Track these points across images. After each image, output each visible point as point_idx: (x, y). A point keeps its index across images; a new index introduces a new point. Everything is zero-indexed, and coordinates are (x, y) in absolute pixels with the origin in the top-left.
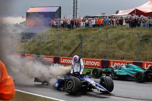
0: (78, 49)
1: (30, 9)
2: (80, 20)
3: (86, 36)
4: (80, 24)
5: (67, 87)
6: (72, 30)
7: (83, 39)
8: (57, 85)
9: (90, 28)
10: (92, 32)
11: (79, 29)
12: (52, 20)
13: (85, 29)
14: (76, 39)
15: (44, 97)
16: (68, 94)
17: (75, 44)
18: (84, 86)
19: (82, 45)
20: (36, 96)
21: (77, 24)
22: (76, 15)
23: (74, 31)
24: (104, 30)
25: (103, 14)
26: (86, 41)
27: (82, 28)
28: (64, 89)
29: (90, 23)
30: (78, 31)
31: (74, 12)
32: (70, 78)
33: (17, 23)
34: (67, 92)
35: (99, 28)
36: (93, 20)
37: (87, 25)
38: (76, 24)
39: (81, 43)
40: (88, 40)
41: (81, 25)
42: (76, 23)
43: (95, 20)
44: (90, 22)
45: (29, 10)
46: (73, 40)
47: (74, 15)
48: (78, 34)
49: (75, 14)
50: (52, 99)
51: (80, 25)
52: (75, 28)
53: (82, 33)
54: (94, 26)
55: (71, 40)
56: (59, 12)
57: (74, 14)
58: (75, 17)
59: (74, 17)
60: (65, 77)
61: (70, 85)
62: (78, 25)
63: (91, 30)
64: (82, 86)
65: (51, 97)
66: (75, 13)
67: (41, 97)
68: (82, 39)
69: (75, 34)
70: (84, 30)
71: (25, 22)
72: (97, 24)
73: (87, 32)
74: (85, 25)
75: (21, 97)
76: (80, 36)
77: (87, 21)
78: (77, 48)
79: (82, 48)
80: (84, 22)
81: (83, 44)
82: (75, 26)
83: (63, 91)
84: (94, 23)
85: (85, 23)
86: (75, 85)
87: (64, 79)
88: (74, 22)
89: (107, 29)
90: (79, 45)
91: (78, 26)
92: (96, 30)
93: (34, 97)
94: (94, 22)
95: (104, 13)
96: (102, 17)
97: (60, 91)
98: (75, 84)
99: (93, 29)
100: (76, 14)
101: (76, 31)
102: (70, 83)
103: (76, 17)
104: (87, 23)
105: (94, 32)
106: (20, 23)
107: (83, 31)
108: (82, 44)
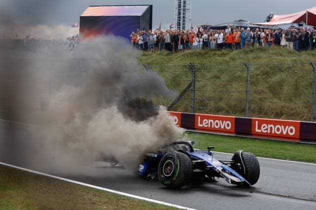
0: (187, 93)
1: (87, 9)
2: (192, 35)
3: (204, 67)
4: (192, 42)
5: (162, 173)
6: (176, 54)
7: (198, 74)
8: (142, 167)
9: (212, 50)
10: (217, 59)
11: (189, 53)
12: (133, 33)
13: (203, 52)
14: (182, 73)
15: (115, 194)
16: (164, 186)
17: (180, 83)
18: (197, 170)
19: (194, 86)
20: (98, 189)
21: (185, 41)
22: (184, 24)
23: (179, 56)
24: (241, 56)
25: (239, 21)
26: (204, 76)
27: (197, 50)
29: (211, 40)
30: (187, 56)
31: (180, 17)
32: (170, 155)
33: (61, 39)
34: (162, 183)
35: (230, 50)
36: (219, 34)
37: (206, 44)
38: (182, 43)
39: (194, 81)
40: (208, 76)
41: (194, 44)
42: (182, 40)
43: (222, 34)
44: (211, 38)
45: (85, 13)
46: (177, 76)
47: (179, 24)
48: (187, 62)
49: (181, 22)
50: (130, 198)
51: (191, 44)
52: (180, 50)
53: (196, 61)
55: (173, 75)
56: (148, 17)
57: (180, 20)
58: (181, 27)
59: (179, 28)
61: (169, 168)
62: (187, 43)
63: (214, 54)
64: (194, 171)
65: (129, 193)
66: (182, 19)
67: (108, 192)
68: (195, 74)
69: (181, 63)
70: (199, 55)
71: (78, 35)
72: (227, 42)
73: (206, 59)
74: (201, 43)
75: (66, 193)
76: (192, 68)
77: (205, 36)
78: (185, 91)
79: (196, 92)
80: (201, 37)
81: (197, 84)
82: (180, 47)
83: (156, 180)
84: (220, 41)
85: (201, 40)
86: (180, 169)
87: (156, 156)
88: (180, 38)
89: (247, 53)
90: (190, 85)
91: (187, 47)
92: (224, 54)
93: (93, 193)
94: (220, 38)
95: (241, 20)
96: (238, 27)
97: (149, 180)
98: (180, 166)
99: (218, 52)
100: (184, 21)
101: (183, 55)
102: (169, 164)
103: (184, 28)
104: (205, 40)
105: (220, 59)
106: (68, 39)
107: (197, 56)
108: (194, 83)
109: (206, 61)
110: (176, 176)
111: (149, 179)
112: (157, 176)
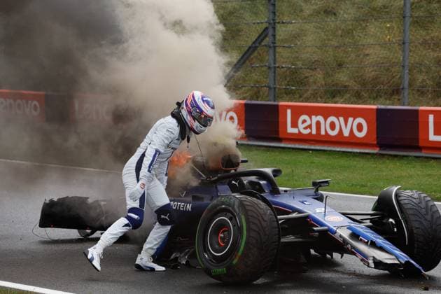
0: (256, 54)
5: (206, 250)
7: (282, 6)
16: (213, 280)
17: (239, 31)
18: (291, 238)
19: (274, 36)
32: (223, 203)
34: (208, 272)
39: (273, 24)
40: (308, 9)
46: (231, 13)
60: (194, 198)
61: (221, 235)
64: (283, 240)
68: (274, 5)
78: (252, 49)
79: (278, 50)
81: (282, 32)
83: (189, 268)
86: (248, 237)
87: (189, 207)
90: (263, 34)
98: (249, 229)
102: (222, 226)
108: (274, 28)
110: (240, 253)
111: (175, 266)
112: (193, 256)
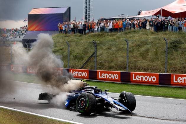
0: (92, 58)
1: (32, 10)
2: (94, 24)
3: (101, 43)
4: (94, 28)
5: (79, 106)
6: (85, 35)
7: (98, 47)
8: (67, 103)
9: (107, 32)
10: (109, 38)
11: (93, 35)
12: (59, 23)
13: (101, 34)
14: (89, 46)
15: (51, 119)
16: (80, 114)
17: (88, 53)
18: (99, 104)
19: (96, 54)
21: (90, 27)
22: (89, 18)
23: (87, 36)
24: (123, 36)
25: (121, 15)
26: (102, 48)
28: (75, 108)
29: (106, 27)
30: (92, 36)
31: (87, 14)
32: (83, 95)
33: (17, 28)
34: (79, 111)
39: (96, 51)
40: (104, 48)
41: (95, 29)
42: (88, 27)
43: (112, 23)
44: (106, 25)
45: (31, 12)
46: (86, 48)
47: (86, 18)
48: (92, 40)
49: (88, 16)
51: (94, 30)
52: (87, 33)
53: (97, 40)
54: (111, 30)
55: (84, 48)
56: (68, 14)
57: (87, 16)
59: (87, 20)
60: (76, 93)
61: (82, 103)
62: (91, 29)
63: (108, 35)
64: (97, 104)
65: (59, 118)
66: (88, 15)
67: (47, 118)
68: (96, 47)
69: (88, 41)
70: (99, 35)
71: (27, 26)
72: (115, 28)
73: (103, 38)
74: (100, 29)
75: (22, 119)
76: (94, 43)
77: (102, 24)
78: (91, 57)
79: (97, 57)
80: (99, 25)
81: (98, 53)
82: (87, 31)
83: (74, 110)
84: (111, 27)
85: (100, 27)
86: (89, 103)
87: (75, 96)
88: (87, 26)
89: (126, 34)
90: (94, 54)
91: (91, 31)
92: (113, 35)
93: (38, 119)
94: (110, 25)
95: (123, 15)
98: (89, 101)
99: (109, 34)
100: (89, 16)
101: (89, 36)
102: (82, 100)
103: (89, 20)
104: (102, 27)
105: (111, 38)
106: (21, 28)
107: (97, 36)
108: (96, 52)
109: (103, 39)
110: (87, 107)
111: (71, 110)
